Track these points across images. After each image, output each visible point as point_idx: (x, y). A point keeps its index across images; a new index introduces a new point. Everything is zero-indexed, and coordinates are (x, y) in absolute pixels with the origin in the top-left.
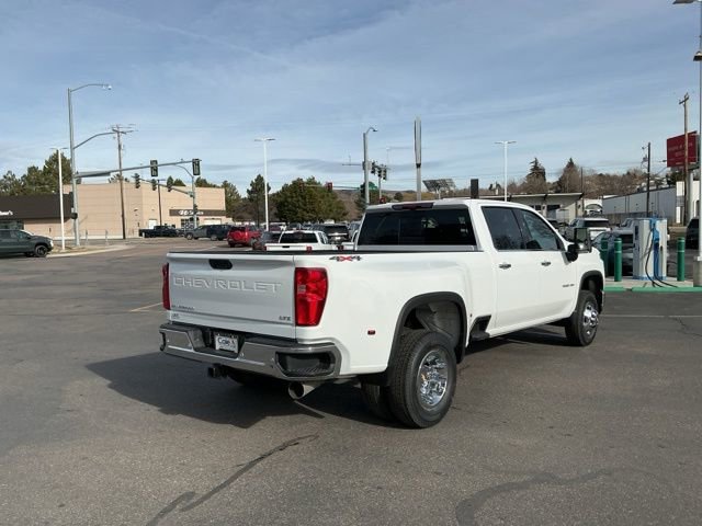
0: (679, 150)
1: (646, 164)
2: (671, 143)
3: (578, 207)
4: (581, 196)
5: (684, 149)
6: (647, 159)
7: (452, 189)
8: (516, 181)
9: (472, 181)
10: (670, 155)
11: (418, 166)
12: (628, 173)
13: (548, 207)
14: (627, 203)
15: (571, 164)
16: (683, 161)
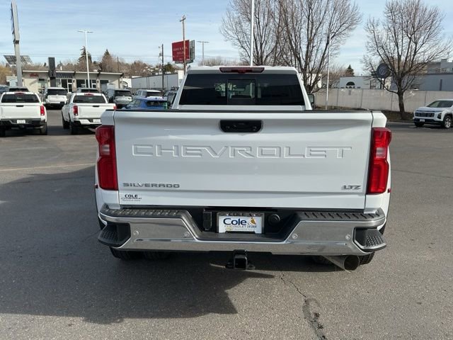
0: (180, 51)
1: (161, 57)
2: (175, 45)
3: (120, 82)
4: (121, 76)
5: (183, 50)
6: (162, 55)
7: (29, 63)
8: (72, 61)
9: (50, 58)
10: (174, 53)
11: (16, 42)
12: (135, 63)
14: (148, 82)
15: (107, 53)
16: (183, 57)
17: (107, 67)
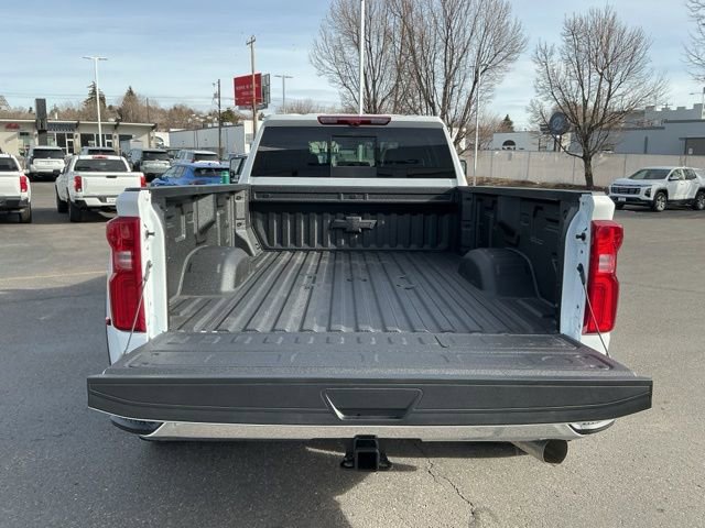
0: (246, 90)
1: (217, 100)
2: (238, 81)
3: (151, 139)
4: (153, 128)
5: (252, 89)
6: (218, 95)
8: (74, 105)
9: (38, 100)
10: (238, 93)
13: (120, 136)
14: (196, 138)
15: (130, 92)
16: (251, 100)
17: (130, 114)
